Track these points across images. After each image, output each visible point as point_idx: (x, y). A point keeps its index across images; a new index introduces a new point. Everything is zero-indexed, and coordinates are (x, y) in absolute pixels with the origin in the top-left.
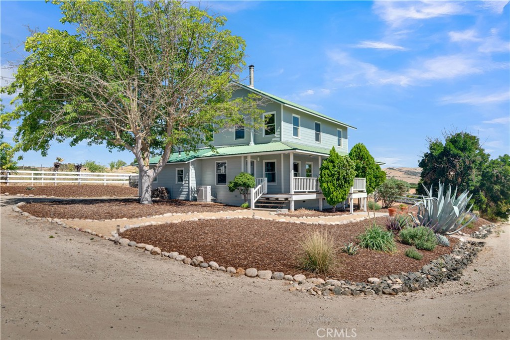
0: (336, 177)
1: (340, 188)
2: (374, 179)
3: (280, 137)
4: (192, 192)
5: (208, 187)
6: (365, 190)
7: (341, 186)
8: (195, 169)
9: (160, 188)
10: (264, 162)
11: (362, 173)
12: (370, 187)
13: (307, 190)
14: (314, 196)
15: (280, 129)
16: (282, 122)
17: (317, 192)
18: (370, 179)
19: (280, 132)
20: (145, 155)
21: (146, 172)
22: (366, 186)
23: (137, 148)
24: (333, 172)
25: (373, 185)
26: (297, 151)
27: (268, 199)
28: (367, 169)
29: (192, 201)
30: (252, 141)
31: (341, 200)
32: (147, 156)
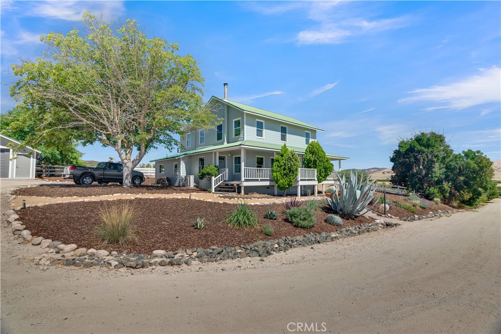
0: (283, 167)
1: (287, 176)
2: (323, 170)
3: (244, 137)
4: (182, 180)
5: (191, 176)
6: (316, 179)
7: (286, 175)
8: (185, 163)
9: (163, 177)
10: (234, 157)
11: (313, 164)
12: (320, 176)
13: (260, 178)
14: (267, 183)
15: (244, 131)
16: (245, 125)
17: (270, 180)
18: (321, 170)
19: (244, 133)
20: (127, 152)
21: (125, 164)
22: (317, 175)
23: (118, 146)
24: (281, 164)
25: (323, 174)
26: (242, 146)
27: (227, 185)
28: (318, 161)
29: (183, 187)
30: (226, 142)
31: (288, 186)
32: (129, 153)
